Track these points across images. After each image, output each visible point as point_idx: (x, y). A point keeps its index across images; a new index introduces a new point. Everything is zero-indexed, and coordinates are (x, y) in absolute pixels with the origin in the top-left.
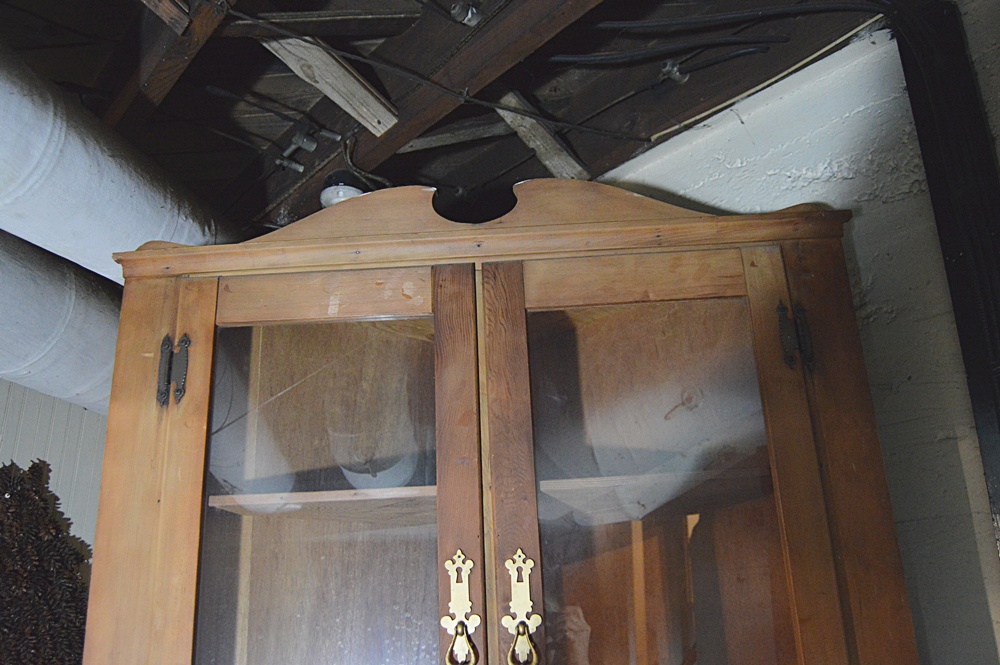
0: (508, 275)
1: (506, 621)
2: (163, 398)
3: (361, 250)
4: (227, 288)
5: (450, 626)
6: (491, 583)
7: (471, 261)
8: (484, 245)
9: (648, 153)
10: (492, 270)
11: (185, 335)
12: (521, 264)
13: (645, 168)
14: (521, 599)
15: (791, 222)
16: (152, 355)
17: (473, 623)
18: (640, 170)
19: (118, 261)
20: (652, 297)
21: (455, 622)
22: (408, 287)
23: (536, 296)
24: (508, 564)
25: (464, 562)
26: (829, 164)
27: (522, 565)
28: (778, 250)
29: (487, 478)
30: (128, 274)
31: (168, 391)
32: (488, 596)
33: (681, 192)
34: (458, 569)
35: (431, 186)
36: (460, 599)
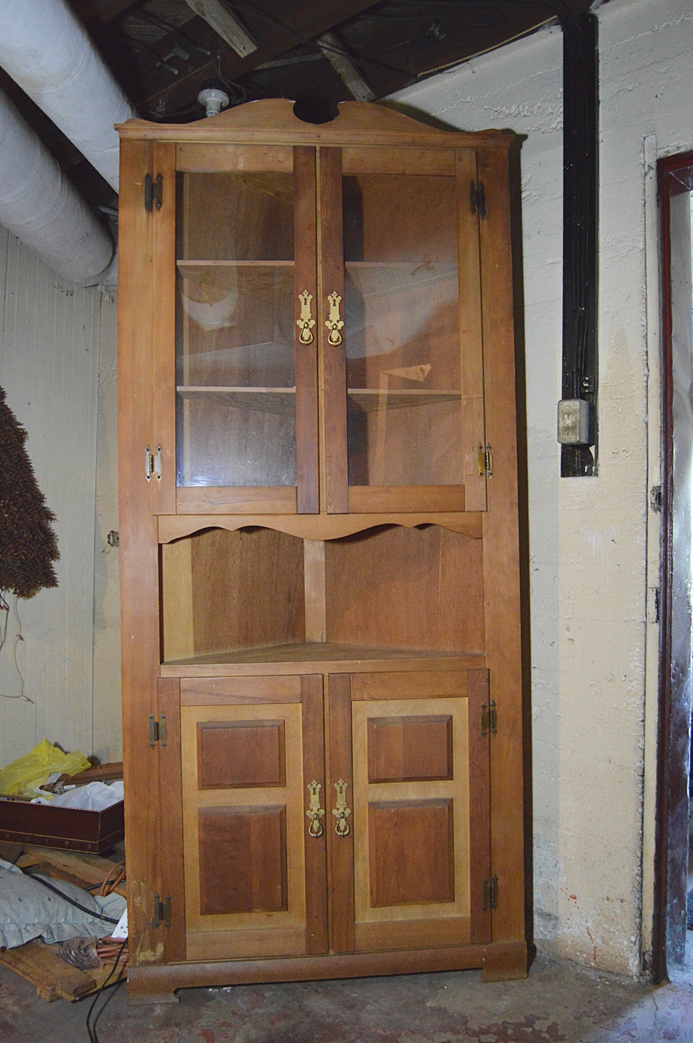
0: (333, 154)
1: (327, 323)
2: (149, 208)
3: (255, 133)
4: (181, 149)
5: (301, 324)
6: (321, 307)
7: (314, 145)
8: (322, 136)
9: (414, 85)
10: (325, 151)
11: (159, 174)
12: (341, 148)
13: (412, 95)
14: (335, 314)
15: (482, 139)
16: (140, 184)
17: (313, 323)
18: (409, 96)
19: (116, 129)
20: (407, 172)
21: (303, 323)
22: (281, 156)
23: (347, 167)
24: (329, 298)
25: (308, 296)
26: (518, 106)
27: (336, 299)
28: (474, 153)
29: (320, 258)
30: (122, 137)
31: (152, 203)
32: (319, 313)
33: (433, 114)
34: (305, 299)
35: (293, 100)
36: (306, 312)
